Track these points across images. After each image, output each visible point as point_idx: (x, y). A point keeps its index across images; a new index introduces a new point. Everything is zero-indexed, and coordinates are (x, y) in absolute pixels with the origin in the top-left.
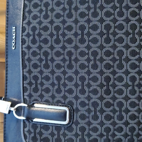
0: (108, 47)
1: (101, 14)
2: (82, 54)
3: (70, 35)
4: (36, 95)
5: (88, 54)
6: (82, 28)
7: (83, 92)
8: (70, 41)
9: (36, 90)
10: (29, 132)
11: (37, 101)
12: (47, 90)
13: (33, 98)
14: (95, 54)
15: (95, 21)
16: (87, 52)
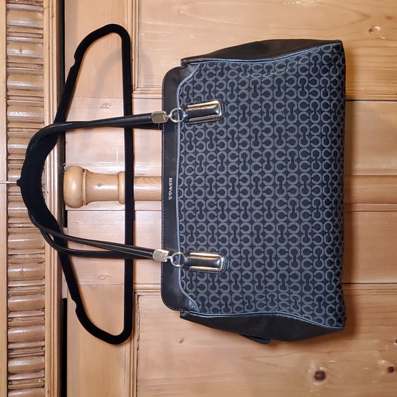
0: (257, 198)
1: (250, 167)
2: (234, 204)
3: (222, 187)
4: (192, 245)
5: (239, 204)
6: (233, 180)
7: (235, 240)
8: (222, 192)
9: (191, 240)
10: (186, 280)
11: (193, 250)
12: (202, 240)
13: (188, 248)
14: (245, 204)
15: (244, 174)
16: (238, 202)
